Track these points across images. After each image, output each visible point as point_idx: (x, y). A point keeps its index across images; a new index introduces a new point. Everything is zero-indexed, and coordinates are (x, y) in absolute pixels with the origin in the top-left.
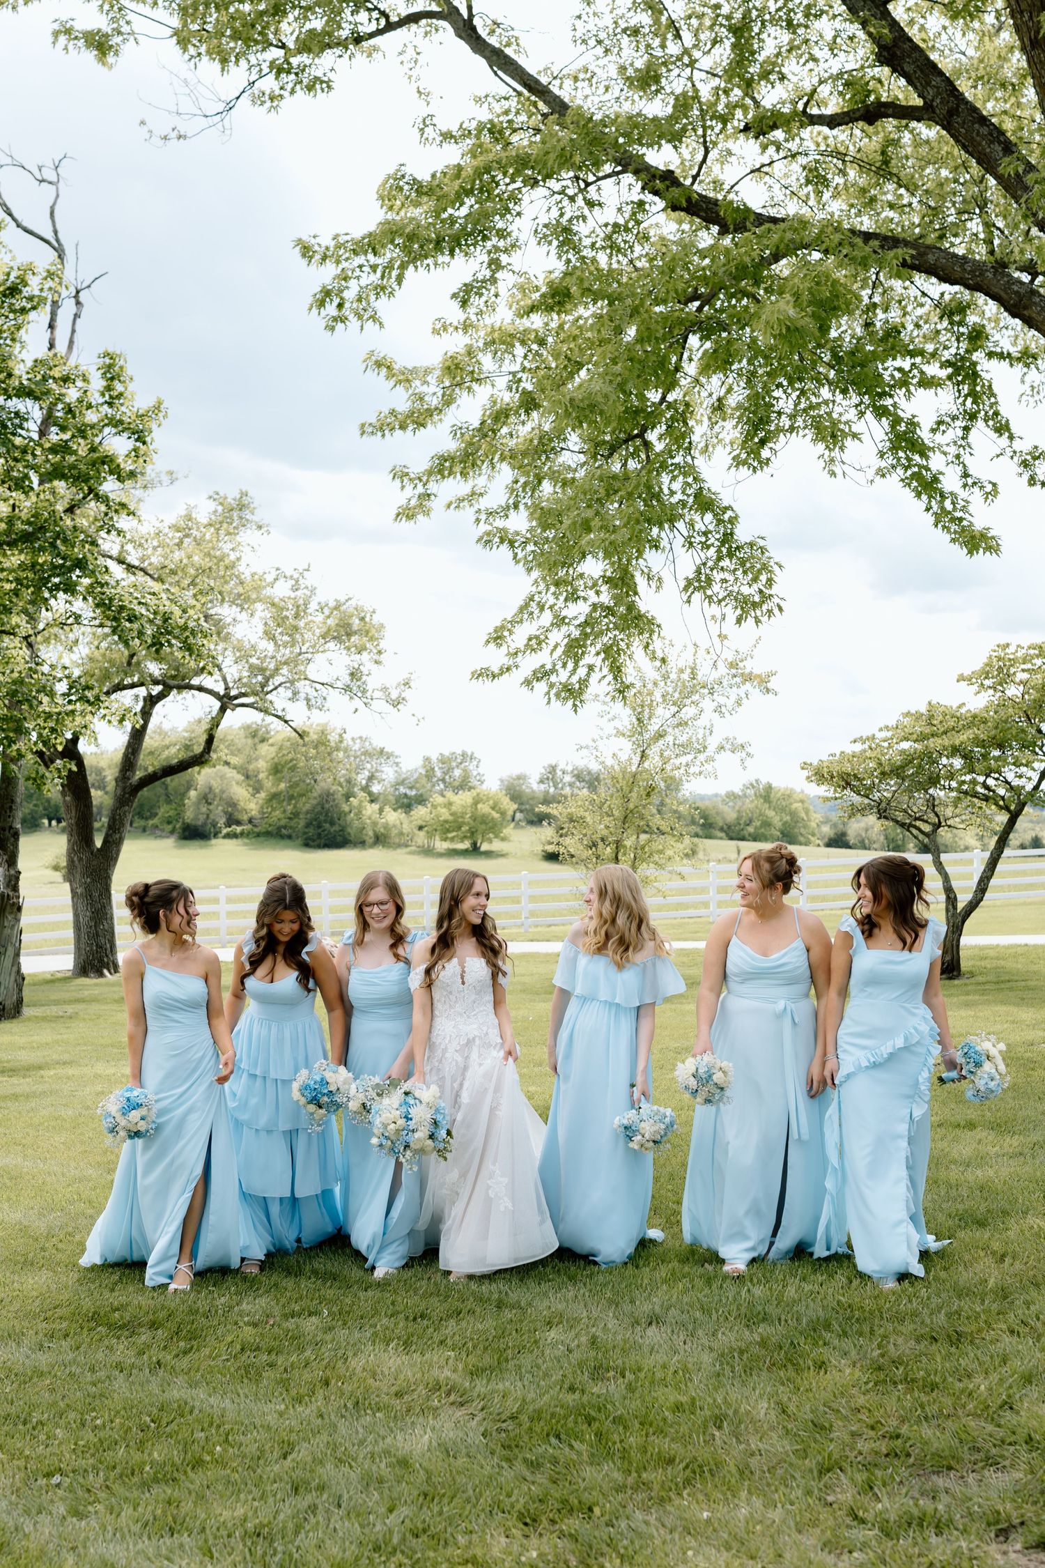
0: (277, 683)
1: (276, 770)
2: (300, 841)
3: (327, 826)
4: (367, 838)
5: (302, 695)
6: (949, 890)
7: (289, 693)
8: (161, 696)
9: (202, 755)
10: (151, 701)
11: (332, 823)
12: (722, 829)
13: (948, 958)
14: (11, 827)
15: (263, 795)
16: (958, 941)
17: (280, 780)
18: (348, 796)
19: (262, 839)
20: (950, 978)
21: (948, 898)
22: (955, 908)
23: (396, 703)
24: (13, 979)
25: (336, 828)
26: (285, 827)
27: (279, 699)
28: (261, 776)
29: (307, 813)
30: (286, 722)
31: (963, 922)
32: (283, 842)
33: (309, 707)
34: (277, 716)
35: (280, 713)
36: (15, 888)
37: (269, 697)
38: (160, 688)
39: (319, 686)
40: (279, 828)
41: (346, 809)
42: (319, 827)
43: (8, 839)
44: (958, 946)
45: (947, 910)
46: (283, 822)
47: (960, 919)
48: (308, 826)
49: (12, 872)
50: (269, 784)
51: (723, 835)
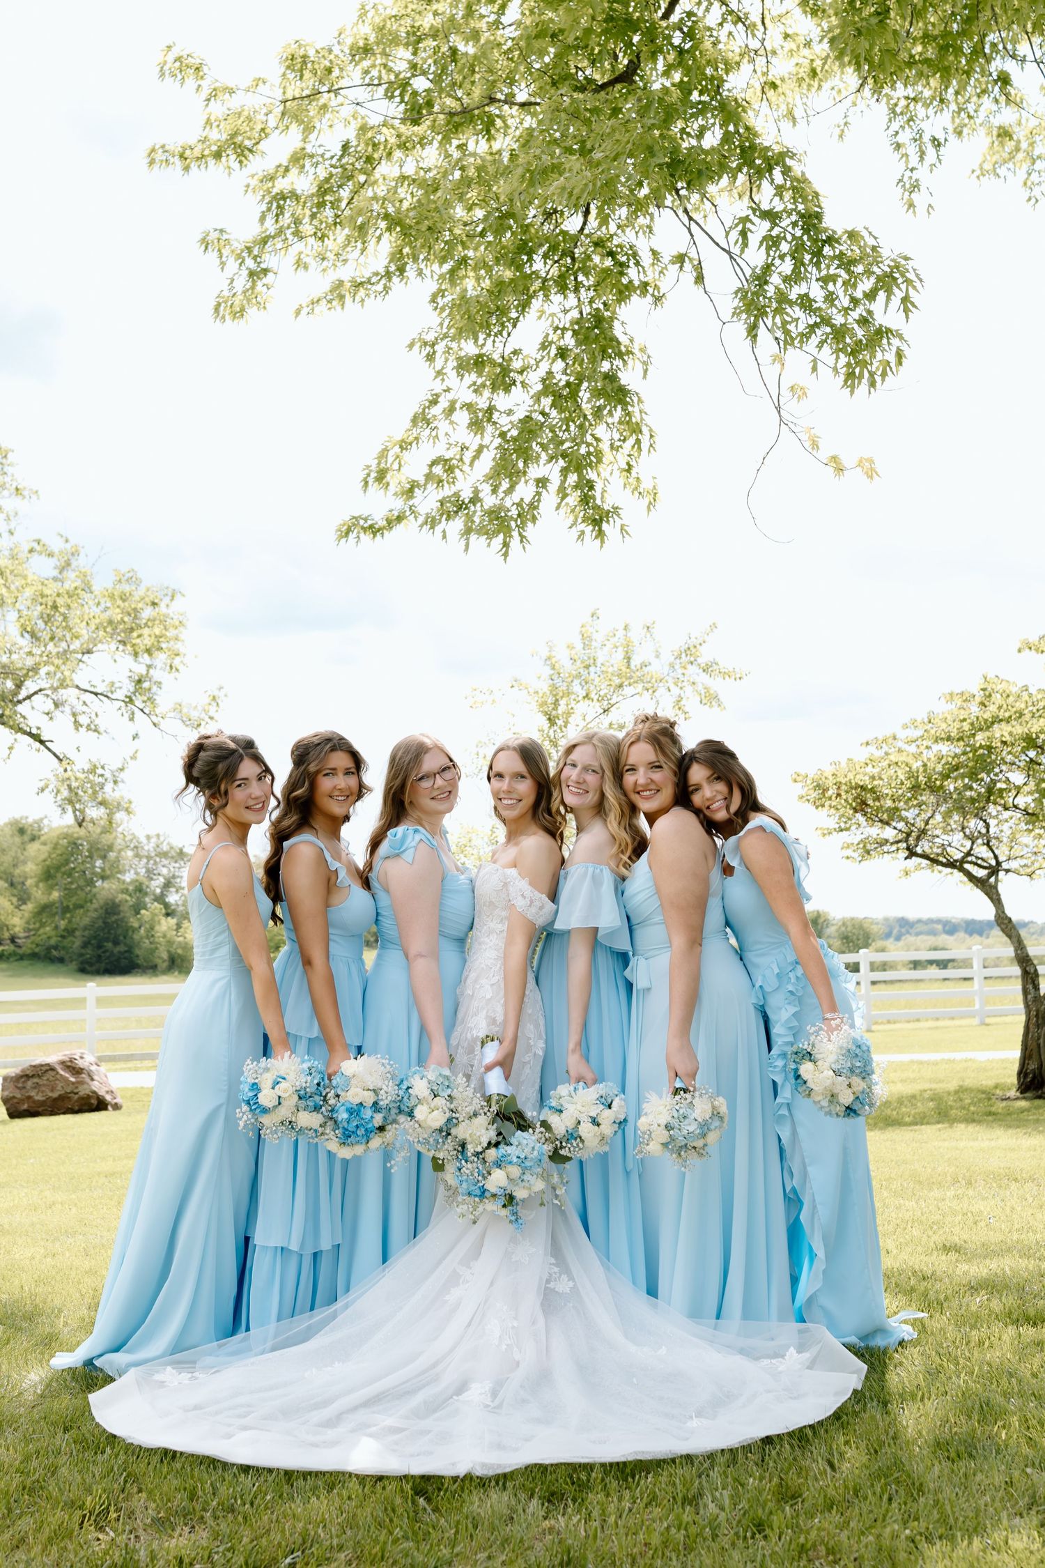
0: (32, 690)
1: (48, 875)
2: (74, 965)
3: (109, 945)
4: (159, 961)
5: (67, 708)
7: (49, 705)
11: (116, 943)
15: (29, 907)
17: (51, 888)
18: (137, 908)
19: (25, 963)
25: (122, 948)
26: (56, 948)
28: (29, 882)
29: (85, 928)
30: (42, 742)
32: (52, 968)
33: (77, 725)
35: (34, 731)
37: (20, 708)
39: (89, 698)
40: (49, 949)
41: (136, 925)
42: (99, 947)
46: (53, 942)
48: (85, 945)
50: (40, 895)
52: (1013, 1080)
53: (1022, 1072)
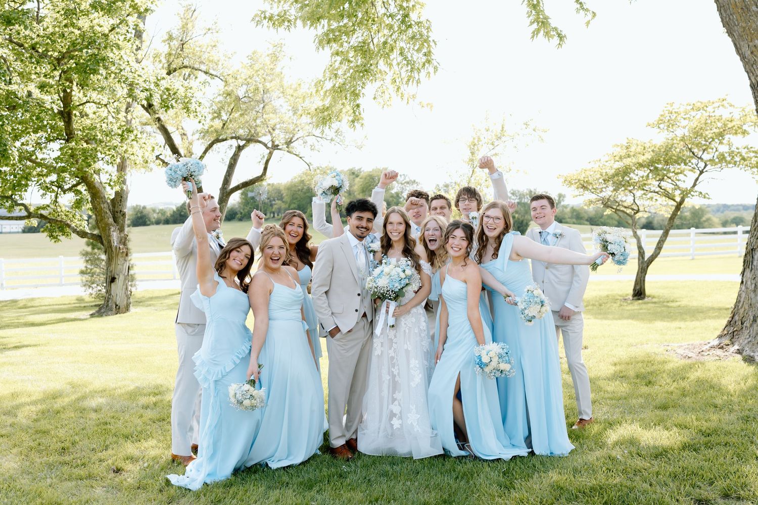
0: (298, 137)
5: (309, 143)
6: (640, 248)
7: (302, 143)
8: (244, 146)
9: (261, 176)
10: (240, 148)
12: (587, 220)
13: (638, 287)
14: (121, 211)
16: (644, 277)
20: (639, 299)
21: (640, 252)
22: (643, 258)
23: (360, 147)
24: (124, 292)
27: (296, 146)
30: (301, 158)
31: (648, 267)
34: (296, 155)
35: (297, 154)
36: (125, 244)
37: (293, 145)
38: (244, 142)
39: (319, 139)
43: (119, 217)
44: (644, 281)
45: (639, 260)
47: (646, 265)
49: (122, 235)
51: (588, 223)
52: (631, 292)
53: (634, 290)
